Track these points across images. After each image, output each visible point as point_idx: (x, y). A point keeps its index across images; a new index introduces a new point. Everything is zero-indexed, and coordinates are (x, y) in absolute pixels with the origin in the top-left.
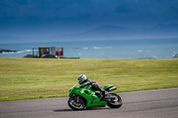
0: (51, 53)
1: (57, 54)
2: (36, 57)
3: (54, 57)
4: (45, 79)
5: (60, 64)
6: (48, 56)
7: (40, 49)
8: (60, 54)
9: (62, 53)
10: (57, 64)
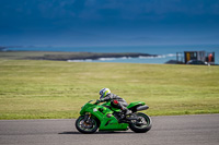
0: (199, 59)
1: (207, 60)
2: (181, 63)
3: (203, 64)
4: (192, 90)
5: (210, 72)
6: (196, 62)
7: (186, 53)
8: (211, 60)
9: (213, 59)
10: (206, 72)
